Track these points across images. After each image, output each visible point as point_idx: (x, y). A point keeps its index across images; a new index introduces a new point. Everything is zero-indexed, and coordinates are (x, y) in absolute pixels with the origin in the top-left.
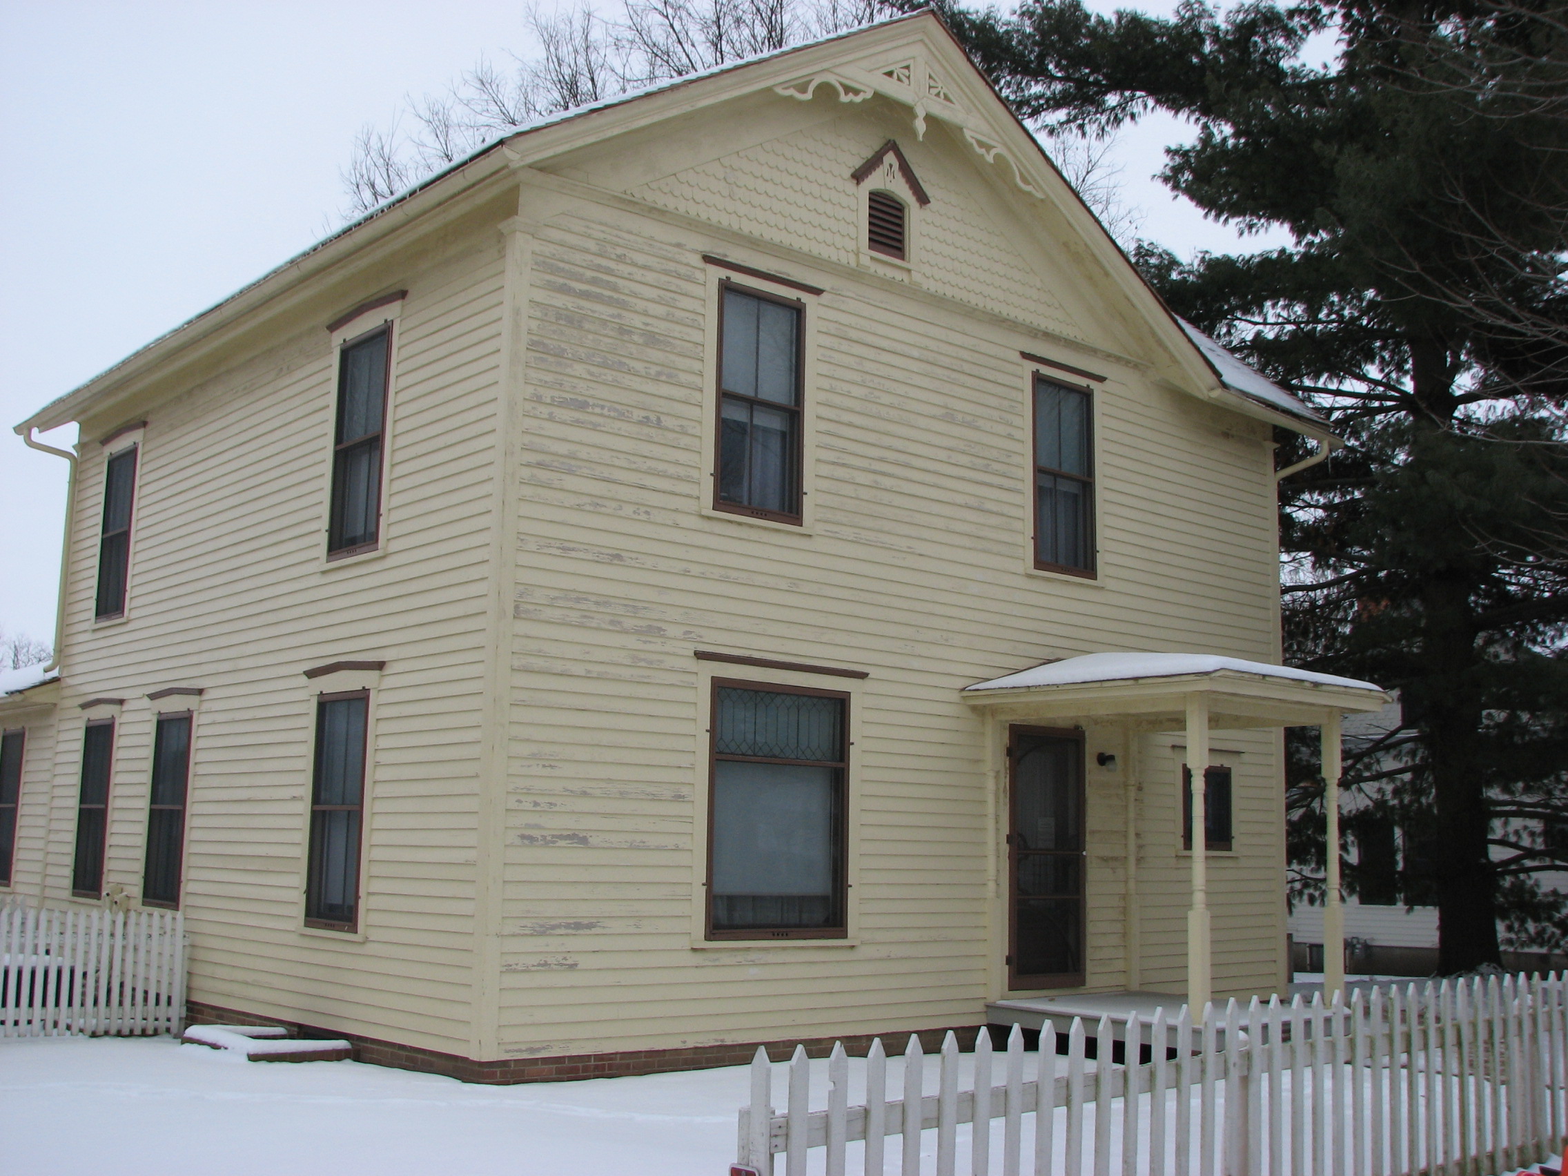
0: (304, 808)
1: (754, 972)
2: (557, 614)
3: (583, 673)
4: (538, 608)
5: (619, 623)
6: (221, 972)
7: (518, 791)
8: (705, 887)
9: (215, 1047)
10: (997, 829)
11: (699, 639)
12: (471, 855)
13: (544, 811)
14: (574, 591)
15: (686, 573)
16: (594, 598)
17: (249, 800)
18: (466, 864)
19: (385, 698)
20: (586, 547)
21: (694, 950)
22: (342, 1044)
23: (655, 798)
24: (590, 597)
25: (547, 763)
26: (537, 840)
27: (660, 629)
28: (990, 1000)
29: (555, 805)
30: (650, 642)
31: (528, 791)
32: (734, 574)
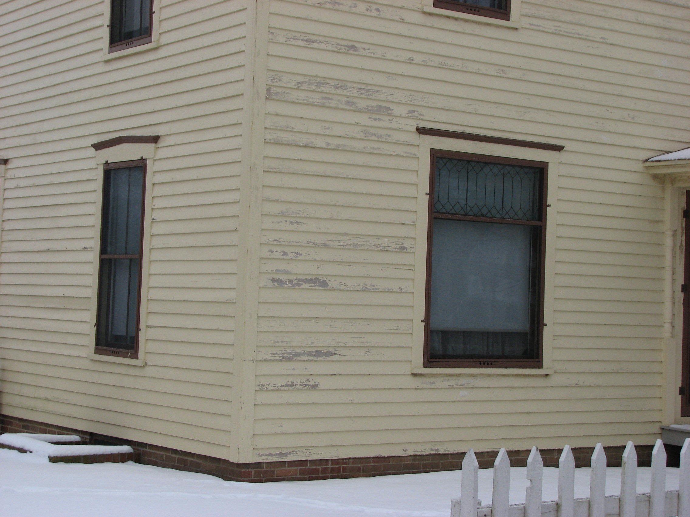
0: (94, 256)
1: (463, 394)
2: (302, 96)
3: (324, 145)
4: (287, 91)
5: (354, 103)
6: (26, 391)
7: (270, 243)
8: (423, 324)
9: (22, 451)
10: (674, 280)
11: (420, 117)
12: (232, 295)
13: (292, 259)
14: (316, 76)
15: (410, 61)
16: (332, 83)
17: (48, 251)
18: (228, 302)
19: (159, 166)
20: (327, 39)
21: (414, 375)
22: (125, 449)
23: (383, 250)
24: (329, 81)
25: (293, 220)
26: (286, 283)
27: (388, 109)
28: (665, 424)
29: (301, 254)
30: (380, 120)
31: (278, 243)
32: (450, 62)
